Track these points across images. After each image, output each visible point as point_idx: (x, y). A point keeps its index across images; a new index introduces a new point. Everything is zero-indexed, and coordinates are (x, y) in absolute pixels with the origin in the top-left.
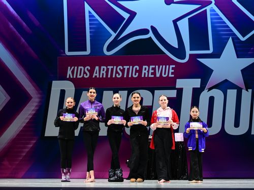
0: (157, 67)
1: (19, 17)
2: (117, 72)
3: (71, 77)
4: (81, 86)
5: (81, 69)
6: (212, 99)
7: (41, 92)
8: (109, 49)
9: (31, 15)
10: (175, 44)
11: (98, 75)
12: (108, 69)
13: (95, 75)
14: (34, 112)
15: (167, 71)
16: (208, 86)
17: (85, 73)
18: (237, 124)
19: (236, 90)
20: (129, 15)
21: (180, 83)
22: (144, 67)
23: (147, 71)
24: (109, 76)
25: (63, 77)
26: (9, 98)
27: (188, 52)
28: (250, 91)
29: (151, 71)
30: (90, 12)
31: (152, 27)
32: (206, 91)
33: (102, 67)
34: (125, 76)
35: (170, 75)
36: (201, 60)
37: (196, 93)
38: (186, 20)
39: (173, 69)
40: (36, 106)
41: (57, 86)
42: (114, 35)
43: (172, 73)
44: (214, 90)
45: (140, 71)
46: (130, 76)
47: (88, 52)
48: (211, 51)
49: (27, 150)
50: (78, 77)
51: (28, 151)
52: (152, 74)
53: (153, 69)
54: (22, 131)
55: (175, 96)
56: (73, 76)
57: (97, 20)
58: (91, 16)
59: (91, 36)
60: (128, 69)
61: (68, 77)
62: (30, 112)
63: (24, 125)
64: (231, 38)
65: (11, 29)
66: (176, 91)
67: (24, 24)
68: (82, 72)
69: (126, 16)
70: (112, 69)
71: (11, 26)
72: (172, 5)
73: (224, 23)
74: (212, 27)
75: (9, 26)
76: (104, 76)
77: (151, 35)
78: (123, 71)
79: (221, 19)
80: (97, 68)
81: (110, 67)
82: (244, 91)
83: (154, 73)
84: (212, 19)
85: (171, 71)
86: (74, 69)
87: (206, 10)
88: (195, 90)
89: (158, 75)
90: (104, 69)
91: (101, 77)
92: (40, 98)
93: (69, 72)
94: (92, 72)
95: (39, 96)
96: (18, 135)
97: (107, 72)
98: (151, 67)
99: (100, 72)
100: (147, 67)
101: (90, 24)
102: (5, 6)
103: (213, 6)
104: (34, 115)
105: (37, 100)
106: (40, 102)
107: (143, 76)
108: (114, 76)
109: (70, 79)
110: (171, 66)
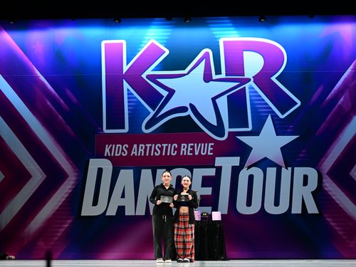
0: (196, 145)
1: (57, 94)
2: (156, 150)
3: (109, 155)
4: (118, 164)
5: (119, 147)
6: (251, 178)
7: (78, 170)
8: (148, 126)
9: (68, 92)
10: (214, 122)
11: (136, 153)
12: (146, 147)
13: (133, 153)
14: (70, 191)
15: (207, 149)
16: (247, 164)
17: (123, 151)
18: (277, 203)
19: (275, 168)
20: (167, 93)
21: (219, 161)
22: (183, 145)
23: (186, 149)
24: (147, 155)
25: (100, 155)
26: (45, 176)
27: (227, 130)
28: (290, 169)
29: (190, 149)
30: (128, 90)
31: (191, 105)
32: (245, 169)
33: (141, 145)
34: (164, 154)
35: (209, 153)
36: (240, 138)
37: (236, 171)
38: (225, 98)
39: (212, 146)
40: (73, 185)
41: (94, 164)
42: (152, 112)
43: (211, 151)
44: (253, 168)
45: (178, 149)
46: (168, 154)
47: (126, 130)
48: (250, 129)
49: (63, 230)
50: (116, 155)
51: (64, 232)
52: (191, 152)
53: (191, 147)
54: (57, 210)
55: (214, 175)
56: (111, 153)
57: (135, 98)
58: (129, 94)
59: (129, 114)
60: (167, 147)
61: (106, 155)
62: (66, 191)
63: (60, 204)
64: (270, 117)
65: (48, 106)
66: (215, 169)
67: (62, 101)
68: (120, 150)
69: (165, 93)
70: (151, 147)
71: (49, 103)
72: (211, 82)
73: (263, 100)
74: (251, 104)
75: (46, 102)
76: (143, 154)
77: (190, 112)
78: (161, 149)
79: (260, 96)
80: (135, 146)
81: (148, 145)
82: (283, 169)
83: (193, 151)
84: (250, 96)
85: (210, 149)
86: (112, 147)
87: (245, 88)
88: (234, 168)
89: (197, 153)
90: (142, 147)
91: (139, 154)
92: (77, 176)
93: (107, 150)
94: (130, 150)
95: (76, 174)
96: (54, 215)
97: (145, 150)
98: (190, 145)
99: (138, 150)
100: (186, 145)
101: (129, 102)
102: (43, 83)
103: (252, 83)
104: (71, 193)
105: (74, 178)
106: (77, 180)
107: (181, 154)
108: (152, 154)
109: (107, 157)
110: (210, 144)
